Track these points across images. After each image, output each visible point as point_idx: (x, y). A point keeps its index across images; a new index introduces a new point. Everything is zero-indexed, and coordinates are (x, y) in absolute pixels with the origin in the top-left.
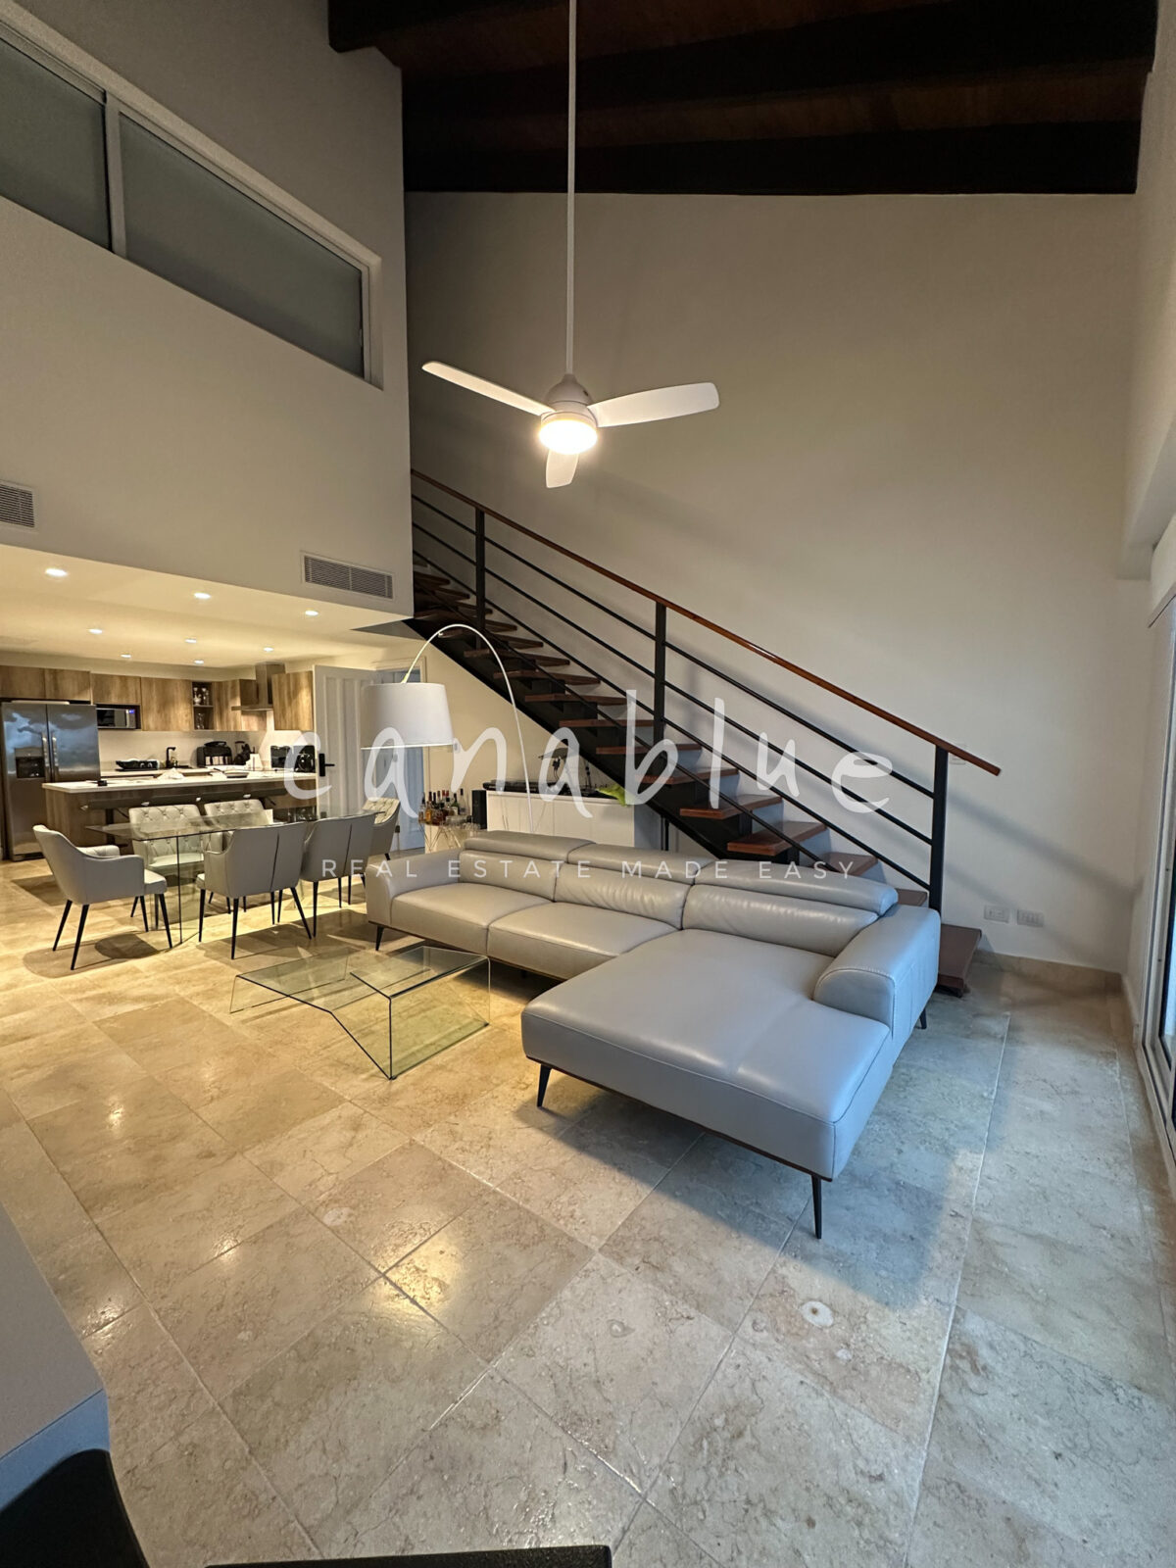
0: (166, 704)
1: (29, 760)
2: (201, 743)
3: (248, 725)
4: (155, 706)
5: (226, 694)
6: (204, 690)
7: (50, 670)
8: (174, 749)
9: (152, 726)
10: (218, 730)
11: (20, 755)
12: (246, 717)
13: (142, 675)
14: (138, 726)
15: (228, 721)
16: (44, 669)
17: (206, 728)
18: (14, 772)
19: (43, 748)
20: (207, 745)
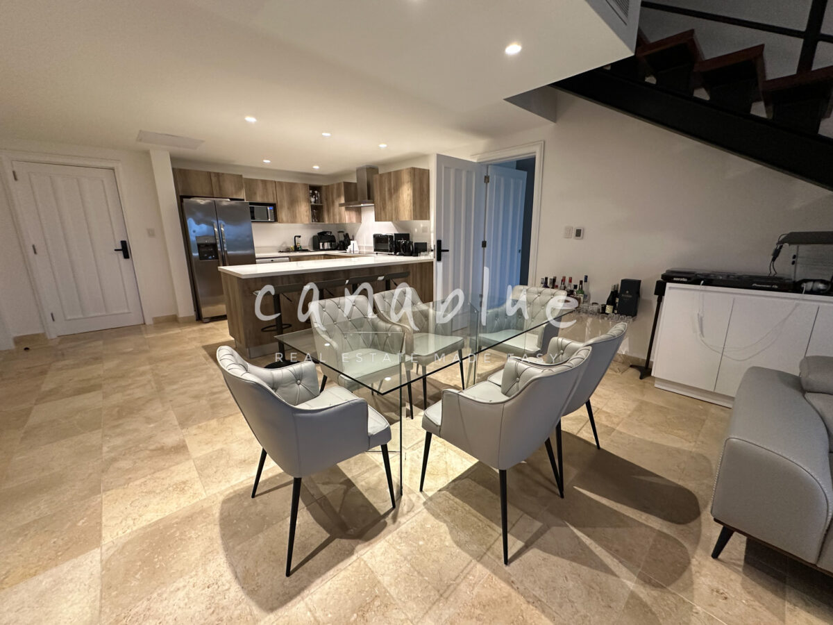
0: (293, 202)
1: (207, 245)
2: (315, 232)
3: (350, 219)
4: (286, 204)
5: (332, 195)
6: (316, 192)
7: (214, 173)
8: (300, 237)
9: (284, 219)
10: (327, 222)
11: (202, 241)
12: (348, 212)
13: (277, 180)
14: (276, 220)
15: (334, 215)
16: (210, 173)
17: (319, 221)
18: (197, 254)
19: (215, 236)
20: (319, 234)
